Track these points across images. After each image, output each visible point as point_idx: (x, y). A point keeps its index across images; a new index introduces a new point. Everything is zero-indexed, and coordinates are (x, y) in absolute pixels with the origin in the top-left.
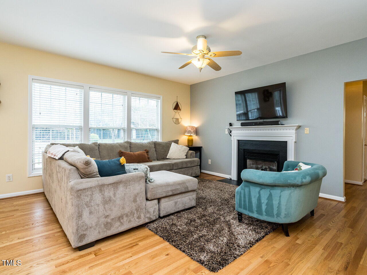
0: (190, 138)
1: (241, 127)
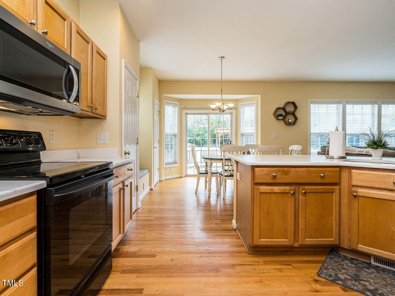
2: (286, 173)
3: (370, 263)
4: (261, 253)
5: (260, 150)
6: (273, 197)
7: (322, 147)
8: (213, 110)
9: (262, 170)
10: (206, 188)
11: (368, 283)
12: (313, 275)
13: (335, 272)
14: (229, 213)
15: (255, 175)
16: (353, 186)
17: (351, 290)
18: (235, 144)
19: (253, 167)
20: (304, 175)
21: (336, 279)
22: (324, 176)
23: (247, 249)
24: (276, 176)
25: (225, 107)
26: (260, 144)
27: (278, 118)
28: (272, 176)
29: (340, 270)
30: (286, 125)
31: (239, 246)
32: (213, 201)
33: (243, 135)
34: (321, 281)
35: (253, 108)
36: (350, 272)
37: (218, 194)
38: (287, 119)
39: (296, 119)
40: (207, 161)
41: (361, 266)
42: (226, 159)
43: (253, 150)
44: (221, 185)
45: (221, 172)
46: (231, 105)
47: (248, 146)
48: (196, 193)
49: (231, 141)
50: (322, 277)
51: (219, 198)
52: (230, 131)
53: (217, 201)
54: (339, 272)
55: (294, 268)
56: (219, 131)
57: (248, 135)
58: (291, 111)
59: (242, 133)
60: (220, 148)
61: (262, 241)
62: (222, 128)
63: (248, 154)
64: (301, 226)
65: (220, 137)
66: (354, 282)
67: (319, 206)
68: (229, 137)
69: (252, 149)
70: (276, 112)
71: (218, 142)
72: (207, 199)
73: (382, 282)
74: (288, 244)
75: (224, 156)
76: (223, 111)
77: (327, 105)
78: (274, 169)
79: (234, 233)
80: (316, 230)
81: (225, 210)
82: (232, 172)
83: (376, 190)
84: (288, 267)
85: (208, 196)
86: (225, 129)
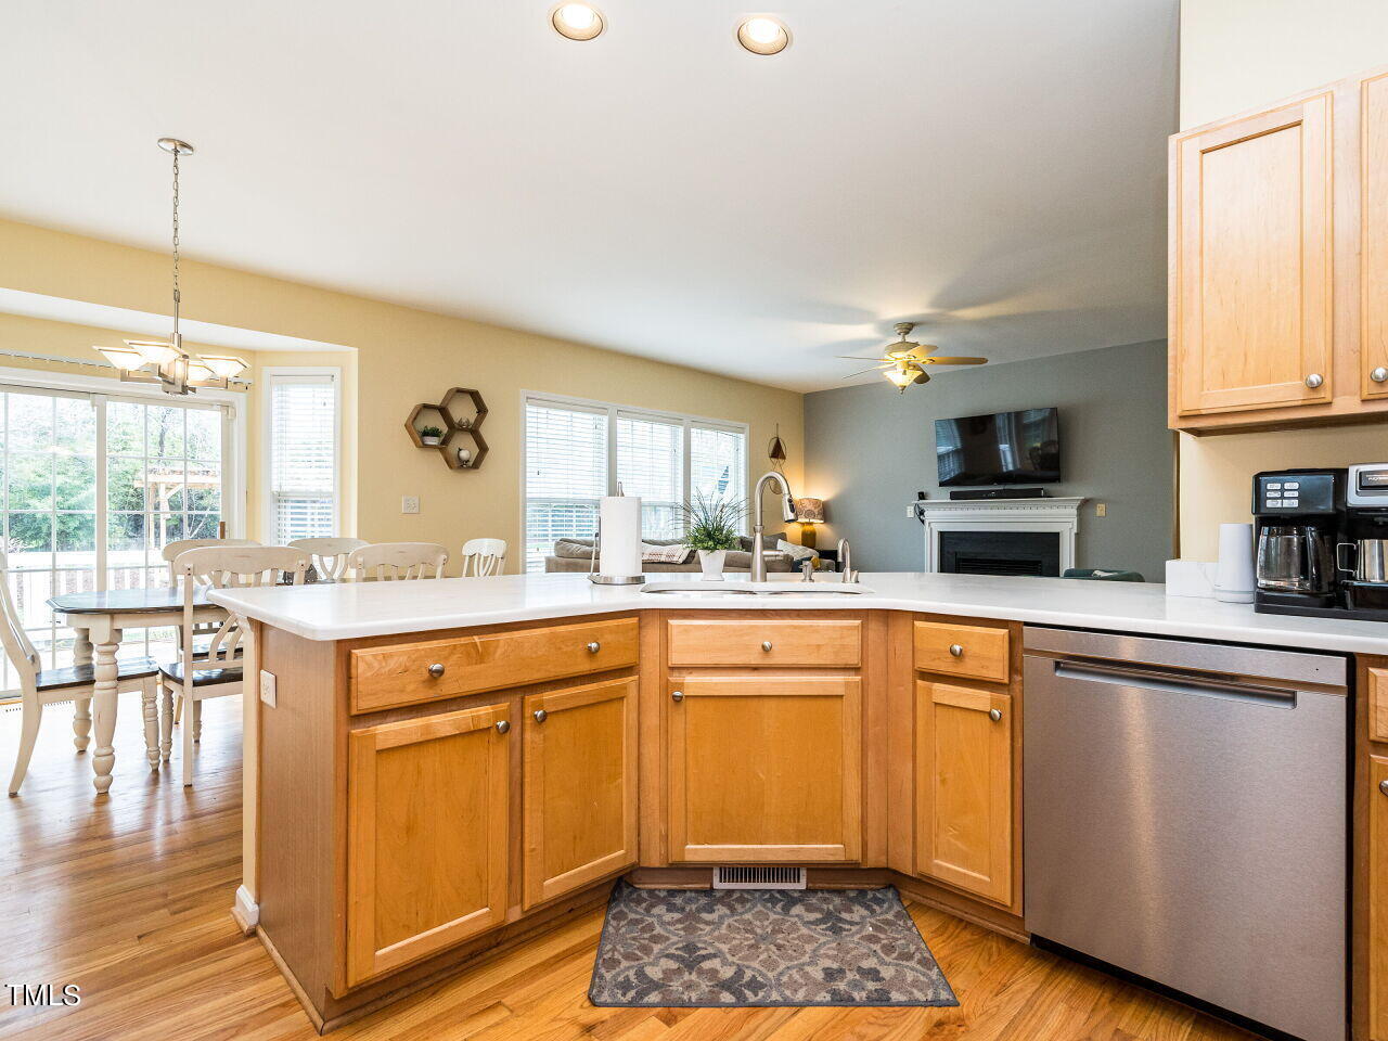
0: (808, 528)
1: (949, 501)
2: (480, 656)
3: (712, 889)
4: (380, 1004)
5: (360, 559)
6: (432, 761)
7: (557, 544)
8: (125, 376)
9: (385, 657)
10: (82, 752)
11: (718, 960)
12: (576, 1011)
13: (637, 963)
14: (220, 854)
15: (353, 681)
16: (672, 669)
17: (686, 1010)
18: (243, 537)
19: (346, 648)
20: (540, 653)
21: (643, 989)
22: (597, 650)
23: (316, 1017)
24: (441, 672)
25: (196, 375)
26: (354, 534)
27: (423, 442)
28: (427, 675)
29: (647, 950)
30: (451, 467)
31: (278, 1012)
32: (125, 812)
33: (280, 499)
34: (602, 1022)
35: (329, 393)
36: (674, 944)
37: (156, 771)
38: (453, 448)
39: (483, 449)
40: (84, 622)
41: (694, 907)
42: (198, 609)
43: (329, 561)
44: (171, 721)
45: (174, 666)
46: (228, 368)
47: (305, 546)
48: (13, 795)
49: (223, 525)
50: (606, 1005)
51: (160, 792)
52: (218, 480)
53: (149, 808)
54: (646, 959)
55: (512, 1011)
56: (163, 479)
57: (304, 502)
58: (468, 421)
59: (275, 489)
60: (170, 554)
61: (386, 957)
62: (179, 466)
63: (306, 582)
64: (532, 840)
65: (165, 507)
66: (686, 976)
67: (584, 753)
68: (216, 506)
69: (321, 556)
70: (415, 418)
71: (157, 526)
72: (92, 809)
73: (747, 939)
74: (486, 924)
75: (190, 592)
76: (185, 389)
77: (568, 413)
78: (434, 644)
79: (246, 952)
80: (575, 838)
81: (197, 846)
82: (230, 663)
83: (724, 672)
84: (493, 1018)
85: (94, 792)
86: (195, 469)
